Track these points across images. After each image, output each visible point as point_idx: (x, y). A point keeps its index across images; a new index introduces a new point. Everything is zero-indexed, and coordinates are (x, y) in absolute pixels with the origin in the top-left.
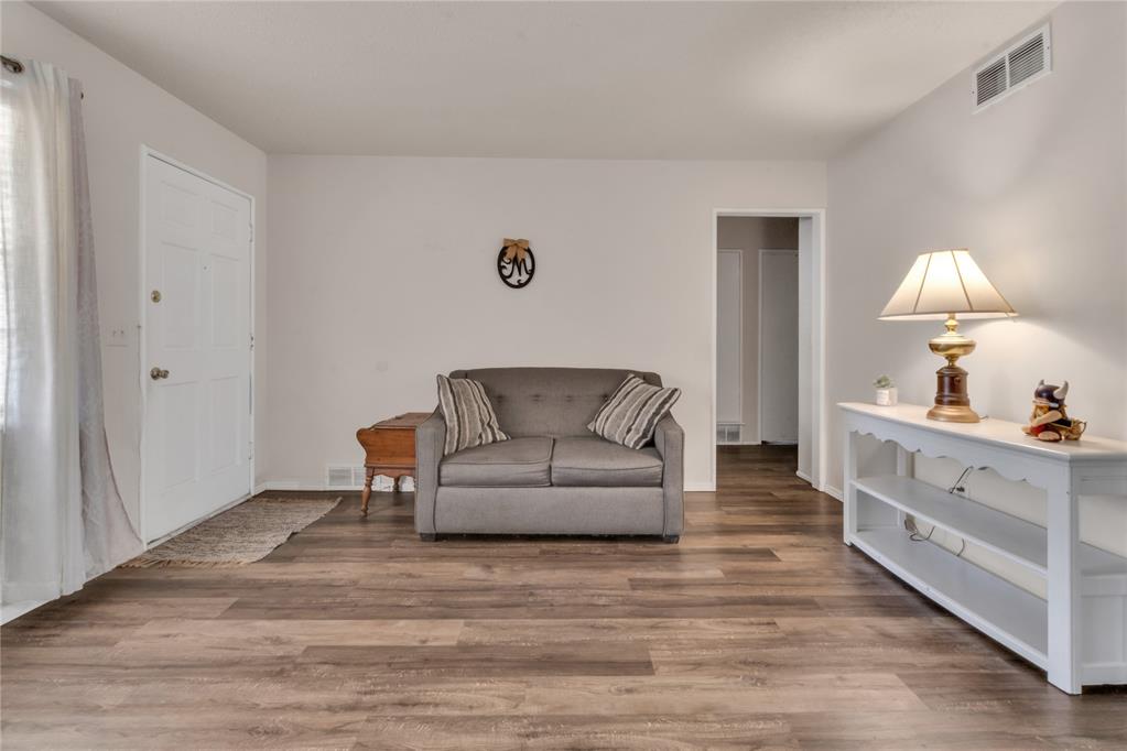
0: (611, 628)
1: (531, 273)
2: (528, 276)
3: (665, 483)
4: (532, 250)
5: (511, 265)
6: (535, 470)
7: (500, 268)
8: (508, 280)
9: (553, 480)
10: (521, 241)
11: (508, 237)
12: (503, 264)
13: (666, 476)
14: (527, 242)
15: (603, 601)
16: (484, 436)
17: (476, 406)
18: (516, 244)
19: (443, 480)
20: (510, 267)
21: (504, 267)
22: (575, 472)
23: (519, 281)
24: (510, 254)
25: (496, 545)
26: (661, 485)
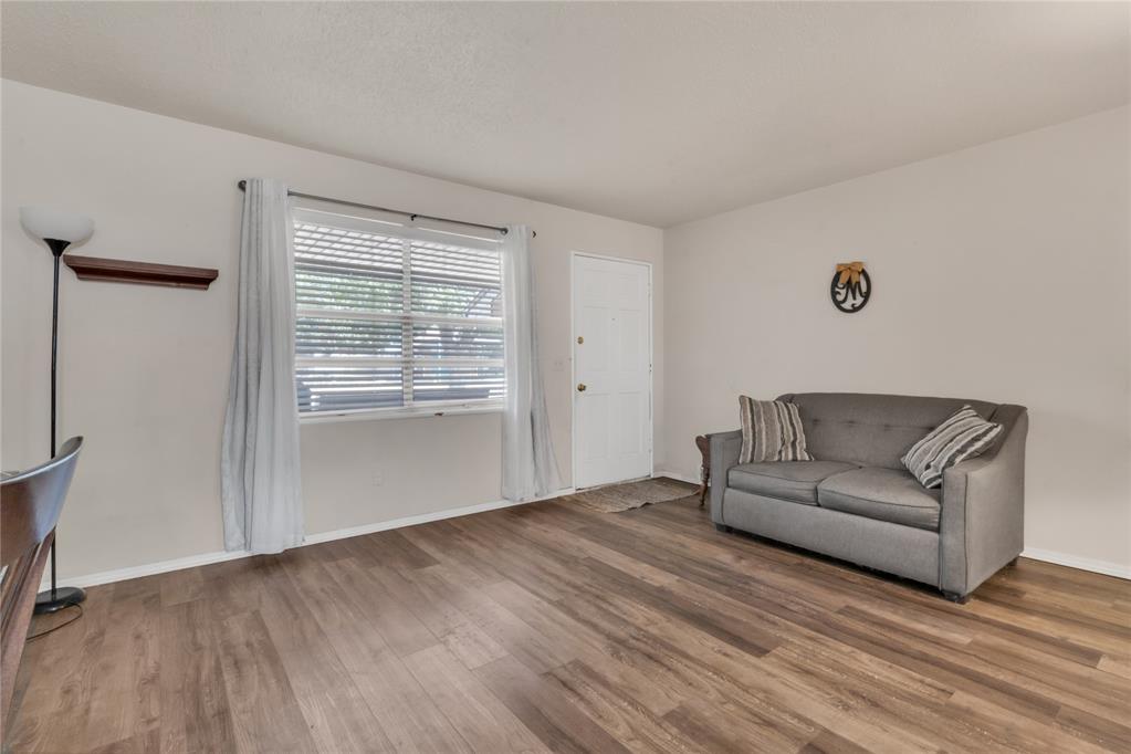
0: (774, 623)
1: (866, 296)
2: (862, 299)
3: (944, 529)
4: (868, 271)
5: (845, 290)
6: (802, 487)
7: (834, 294)
8: (843, 305)
9: (820, 501)
10: (854, 264)
11: (840, 262)
12: (837, 290)
13: (943, 522)
14: (860, 263)
15: (795, 608)
16: (783, 454)
17: (778, 426)
18: (849, 268)
19: (730, 483)
20: (843, 292)
21: (839, 293)
22: (838, 496)
23: (853, 305)
24: (844, 279)
25: (765, 547)
26: (938, 530)
